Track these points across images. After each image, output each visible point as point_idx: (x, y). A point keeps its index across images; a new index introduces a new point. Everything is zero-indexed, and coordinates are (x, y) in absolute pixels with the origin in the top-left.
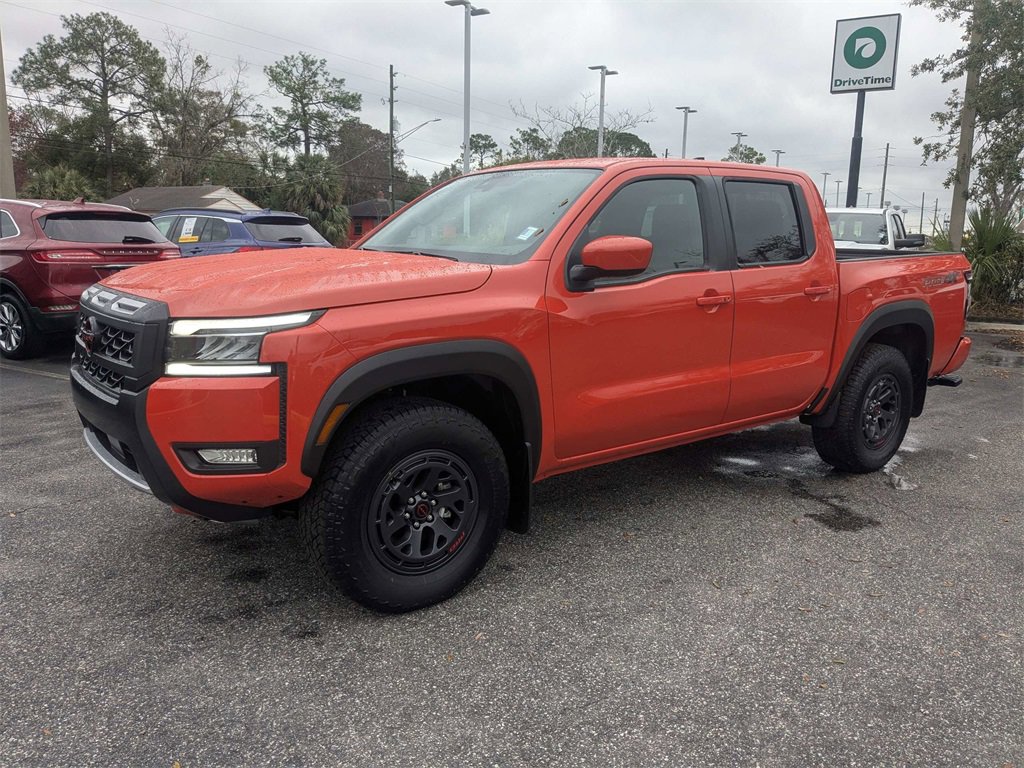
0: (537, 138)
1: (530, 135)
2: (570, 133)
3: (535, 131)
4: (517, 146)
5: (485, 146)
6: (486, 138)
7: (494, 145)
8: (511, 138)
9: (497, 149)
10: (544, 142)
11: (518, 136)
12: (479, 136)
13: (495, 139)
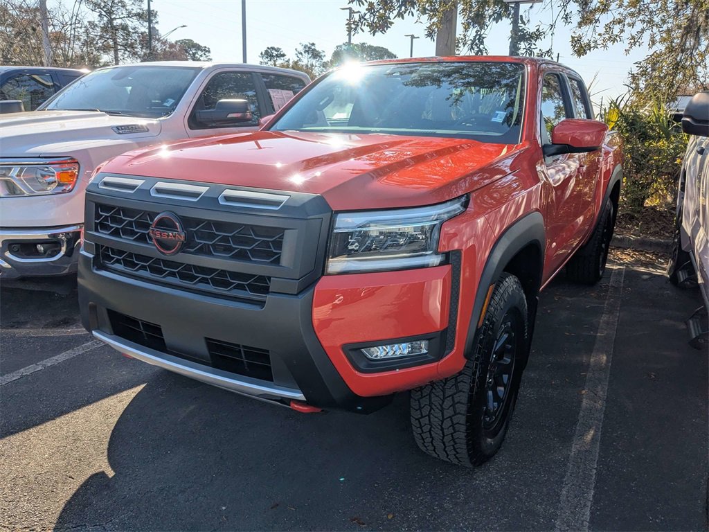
0: (315, 50)
1: (310, 48)
2: (340, 46)
3: (313, 44)
4: (300, 56)
5: (277, 56)
6: (277, 50)
7: (284, 55)
8: (296, 49)
9: (286, 58)
10: (320, 53)
11: (301, 49)
12: (273, 48)
13: (284, 51)
